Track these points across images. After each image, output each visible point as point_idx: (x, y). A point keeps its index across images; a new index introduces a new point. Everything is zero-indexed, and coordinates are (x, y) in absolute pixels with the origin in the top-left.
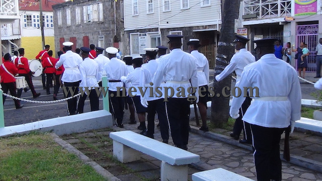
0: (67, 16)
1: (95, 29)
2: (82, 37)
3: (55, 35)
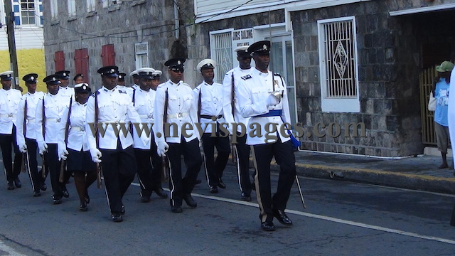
1: (128, 21)
2: (99, 48)
3: (45, 45)
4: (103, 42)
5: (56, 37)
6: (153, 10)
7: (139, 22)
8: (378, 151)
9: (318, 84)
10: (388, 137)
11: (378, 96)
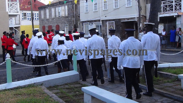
0: (47, 13)
1: (63, 20)
3: (40, 24)
4: (56, 24)
5: (43, 23)
6: (69, 18)
7: (66, 20)
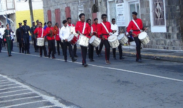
2: (64, 8)
3: (44, 7)
5: (48, 4)
8: (174, 48)
9: (149, 21)
10: (178, 42)
11: (173, 25)
